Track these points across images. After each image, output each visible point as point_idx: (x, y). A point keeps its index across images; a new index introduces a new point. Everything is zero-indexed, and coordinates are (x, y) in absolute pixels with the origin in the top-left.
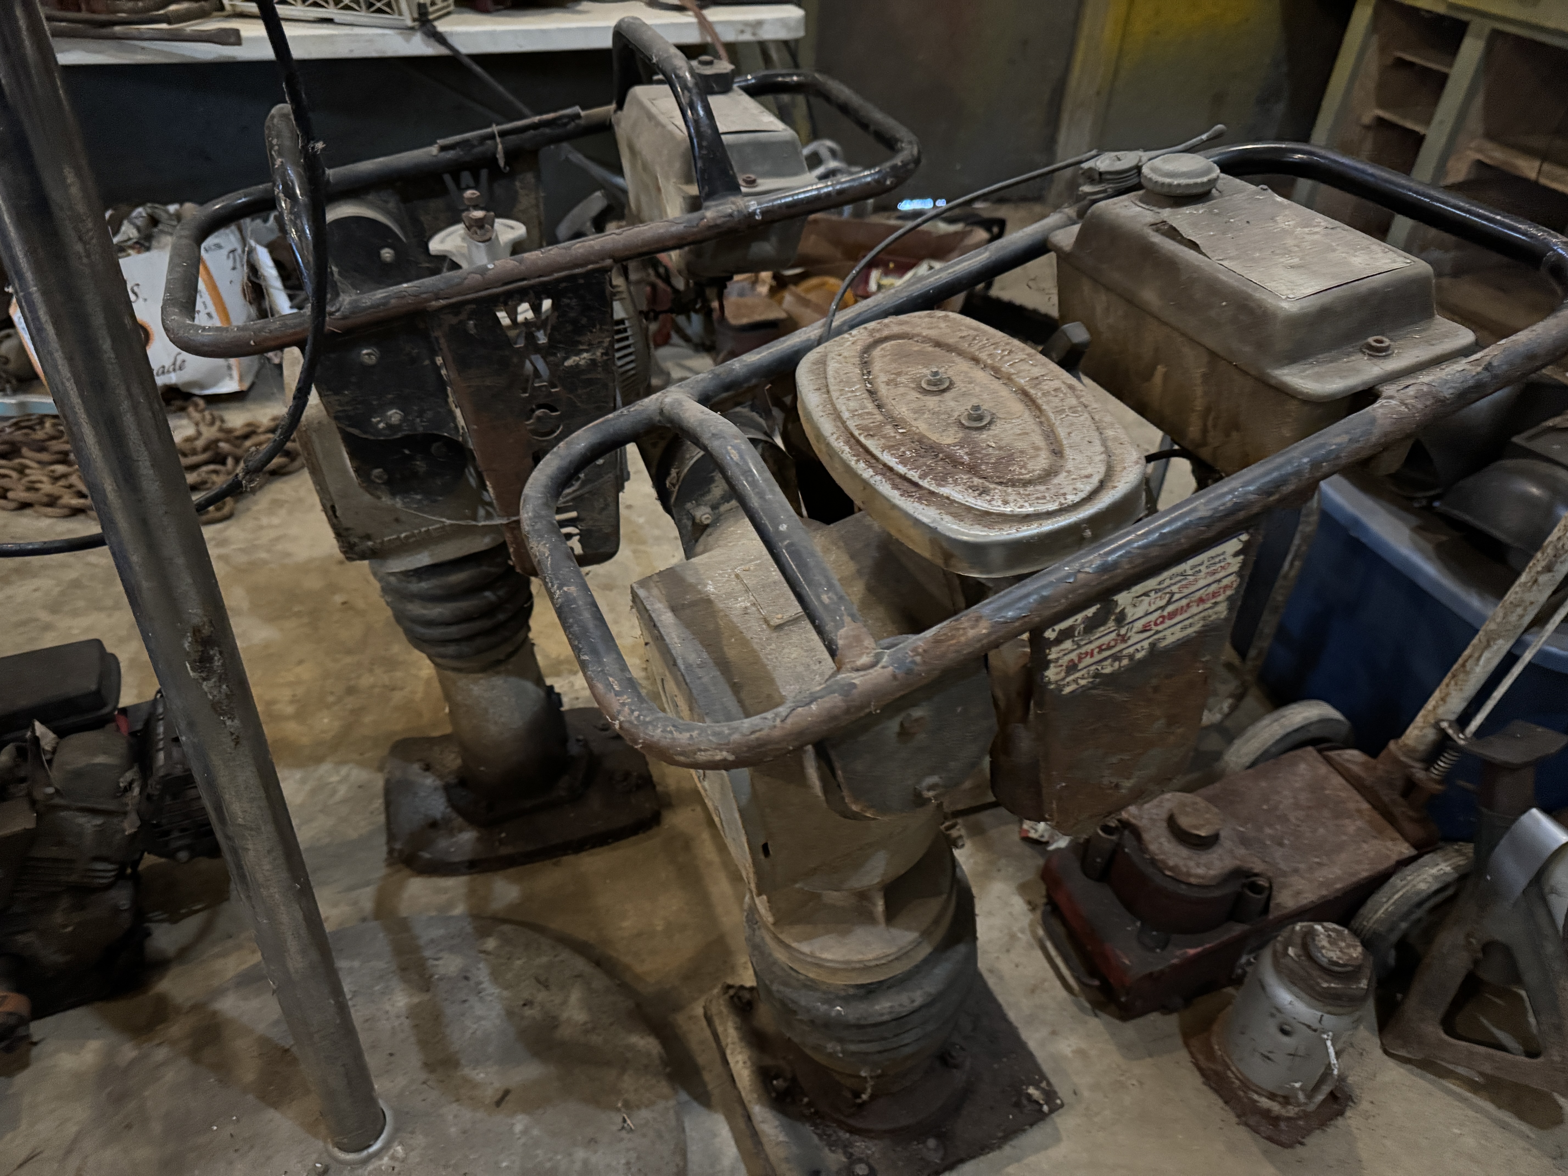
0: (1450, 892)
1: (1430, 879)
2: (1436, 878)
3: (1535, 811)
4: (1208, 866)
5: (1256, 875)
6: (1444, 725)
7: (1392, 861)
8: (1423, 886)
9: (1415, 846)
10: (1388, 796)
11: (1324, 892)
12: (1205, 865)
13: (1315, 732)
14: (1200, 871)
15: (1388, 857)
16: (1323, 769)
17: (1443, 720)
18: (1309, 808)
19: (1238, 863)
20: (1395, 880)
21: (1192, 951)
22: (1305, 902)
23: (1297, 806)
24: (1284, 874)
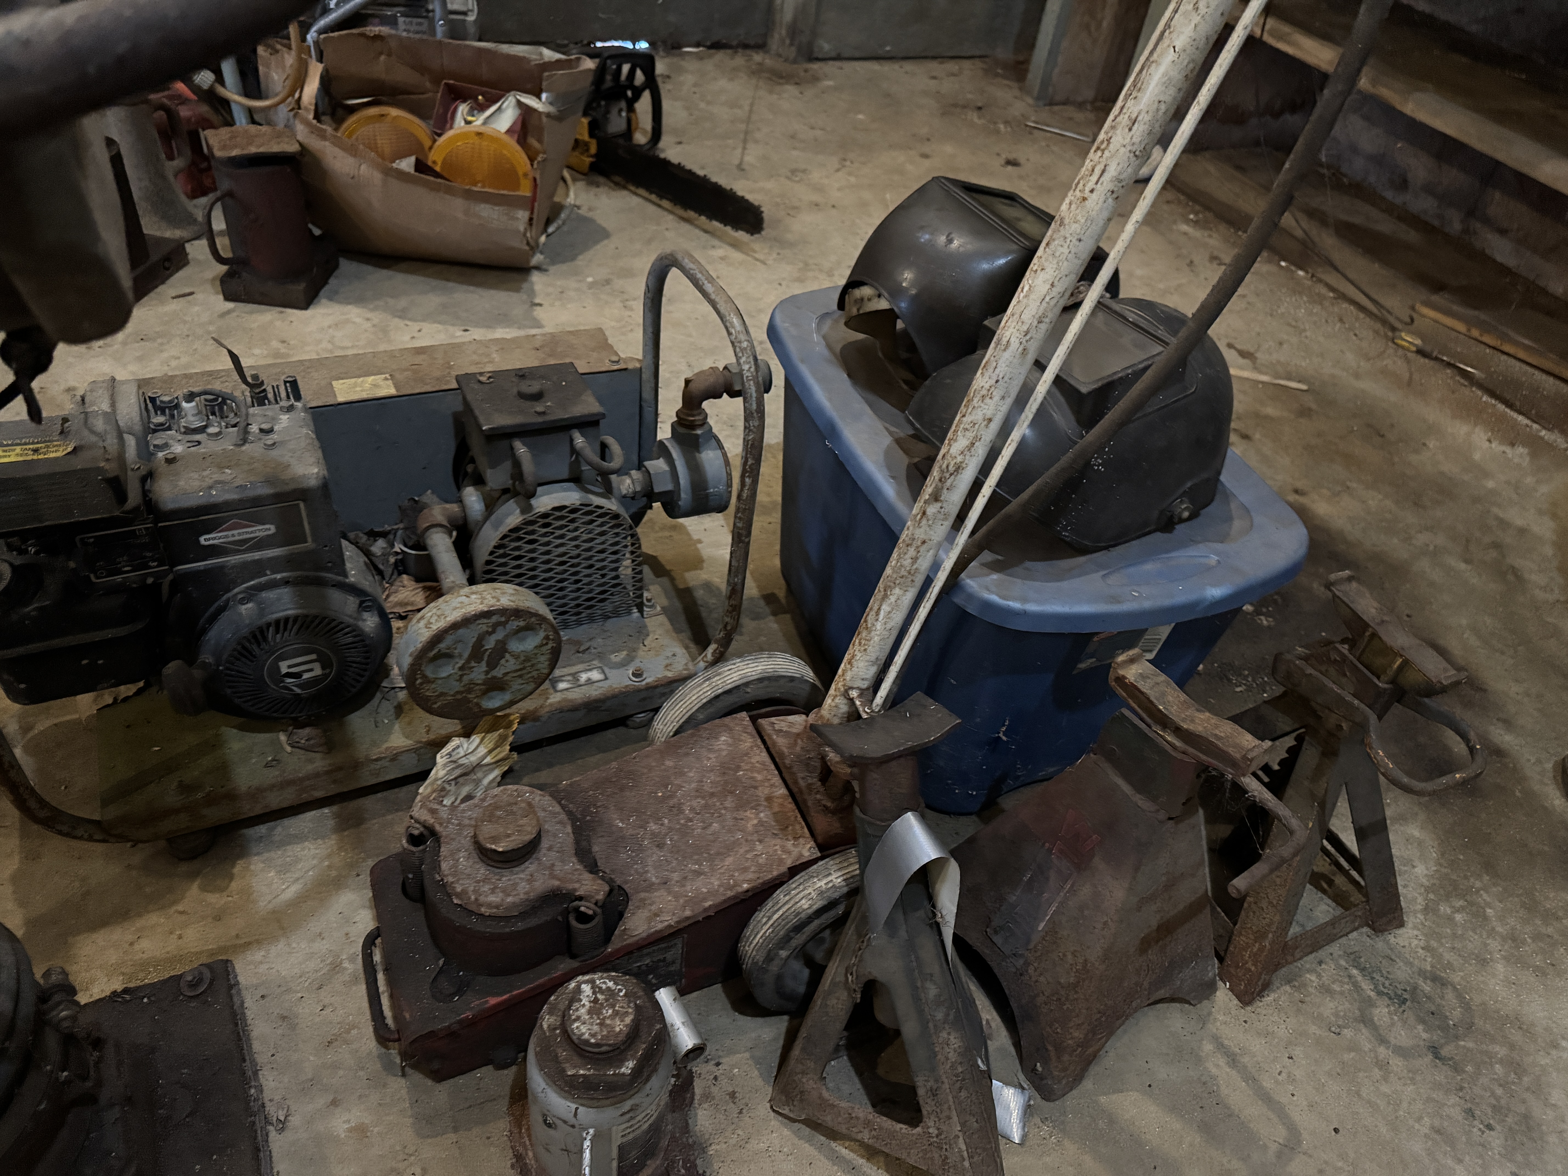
0: (840, 910)
1: (814, 895)
2: (821, 893)
3: (910, 818)
4: (506, 892)
5: (580, 898)
6: (854, 694)
7: (783, 869)
8: (805, 904)
9: (821, 847)
10: (806, 779)
11: (688, 913)
12: (504, 891)
13: (753, 693)
14: (493, 899)
15: (781, 861)
16: (749, 741)
17: (852, 688)
18: (712, 795)
19: (557, 883)
20: (780, 895)
21: (493, 1001)
22: (660, 926)
23: (699, 792)
24: (650, 887)
